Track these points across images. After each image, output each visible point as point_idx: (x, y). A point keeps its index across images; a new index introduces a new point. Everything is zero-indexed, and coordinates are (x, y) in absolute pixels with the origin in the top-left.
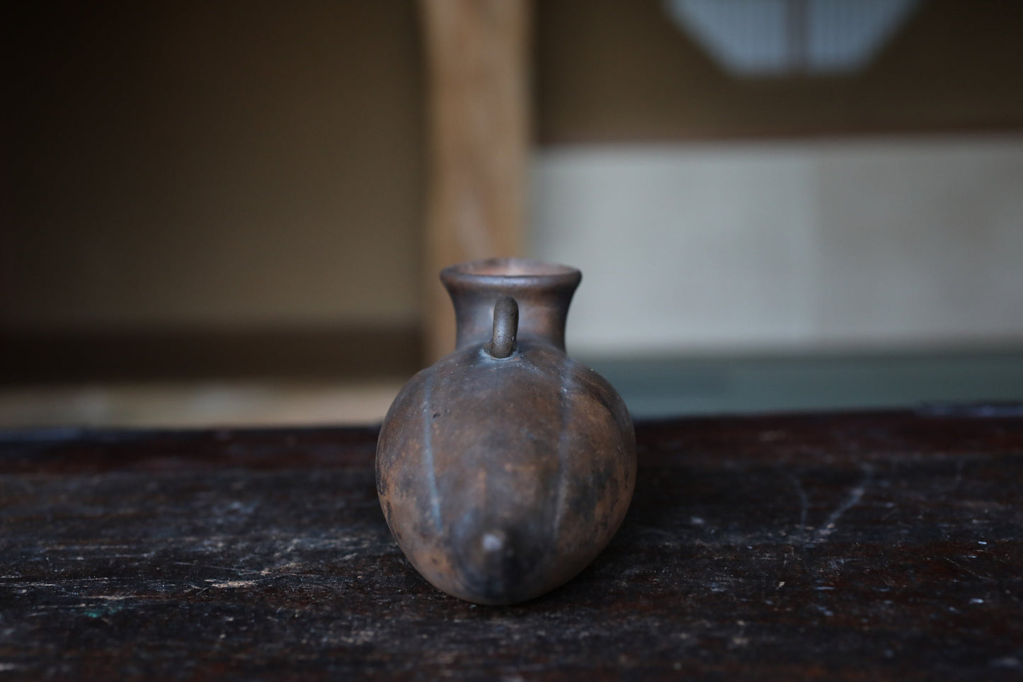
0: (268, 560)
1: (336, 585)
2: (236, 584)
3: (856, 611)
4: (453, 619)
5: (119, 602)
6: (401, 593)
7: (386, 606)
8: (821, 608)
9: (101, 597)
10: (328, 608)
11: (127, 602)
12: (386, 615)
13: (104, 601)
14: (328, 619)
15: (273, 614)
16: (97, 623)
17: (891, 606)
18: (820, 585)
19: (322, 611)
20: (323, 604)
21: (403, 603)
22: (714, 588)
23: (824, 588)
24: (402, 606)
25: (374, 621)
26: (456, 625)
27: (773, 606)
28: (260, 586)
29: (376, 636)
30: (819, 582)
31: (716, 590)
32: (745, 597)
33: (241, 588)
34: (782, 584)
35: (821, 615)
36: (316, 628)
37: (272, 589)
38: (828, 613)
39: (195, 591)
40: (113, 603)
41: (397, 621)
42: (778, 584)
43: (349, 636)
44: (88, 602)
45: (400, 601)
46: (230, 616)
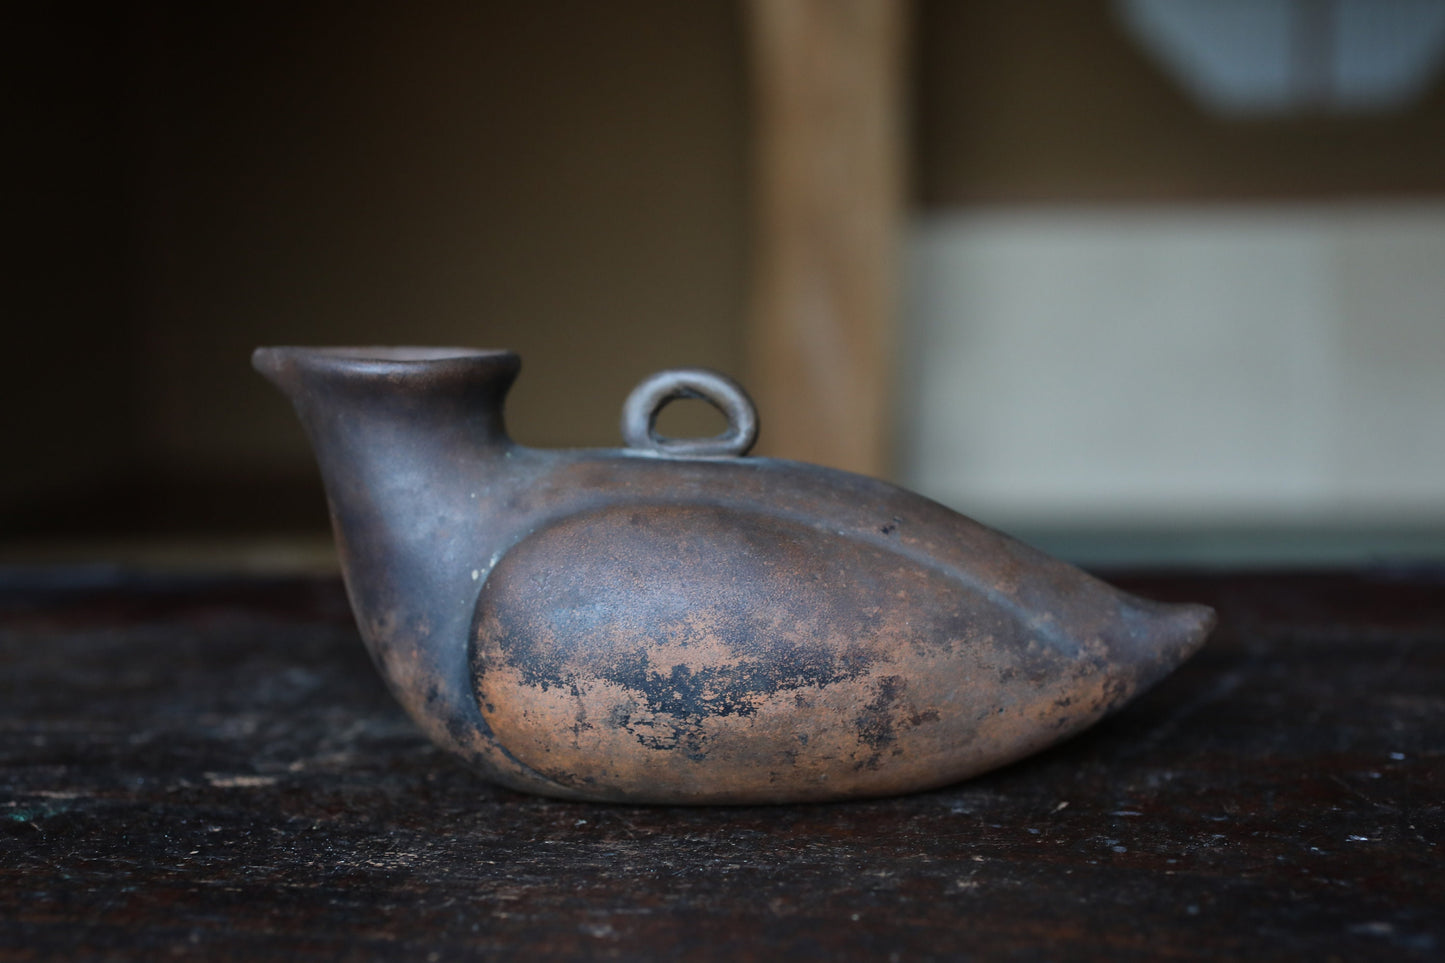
0: (308, 750)
1: (392, 788)
2: (244, 782)
3: (1163, 847)
4: (543, 839)
5: (66, 802)
6: (484, 801)
7: (452, 819)
8: (1110, 842)
9: (44, 794)
10: (365, 819)
11: (76, 802)
12: (445, 831)
13: (44, 799)
14: (360, 833)
15: (281, 824)
16: (23, 829)
17: (1221, 842)
18: (1122, 809)
19: (355, 823)
20: (358, 814)
21: (479, 815)
22: (956, 808)
23: (1127, 813)
24: (476, 819)
25: (426, 838)
26: (546, 848)
27: (1037, 836)
28: (280, 785)
29: (420, 858)
30: (1122, 804)
31: (959, 811)
32: (999, 822)
33: (252, 788)
34: (1063, 805)
35: (1108, 851)
36: (335, 846)
37: (294, 791)
38: (1120, 849)
39: (182, 790)
40: (56, 804)
41: (458, 841)
42: (1057, 805)
43: (377, 858)
44: (21, 799)
45: (476, 811)
46: (216, 826)
